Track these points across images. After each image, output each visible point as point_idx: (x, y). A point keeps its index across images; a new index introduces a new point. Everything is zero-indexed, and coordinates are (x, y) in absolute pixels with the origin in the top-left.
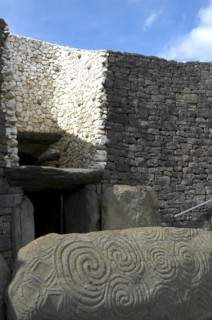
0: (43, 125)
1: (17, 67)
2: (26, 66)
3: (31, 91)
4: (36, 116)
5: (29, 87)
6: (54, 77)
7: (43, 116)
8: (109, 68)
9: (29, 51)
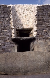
0: (29, 26)
1: (22, 13)
2: (24, 12)
3: (26, 18)
4: (27, 24)
5: (25, 17)
6: (32, 13)
7: (29, 24)
8: (37, 11)
9: (25, 8)
